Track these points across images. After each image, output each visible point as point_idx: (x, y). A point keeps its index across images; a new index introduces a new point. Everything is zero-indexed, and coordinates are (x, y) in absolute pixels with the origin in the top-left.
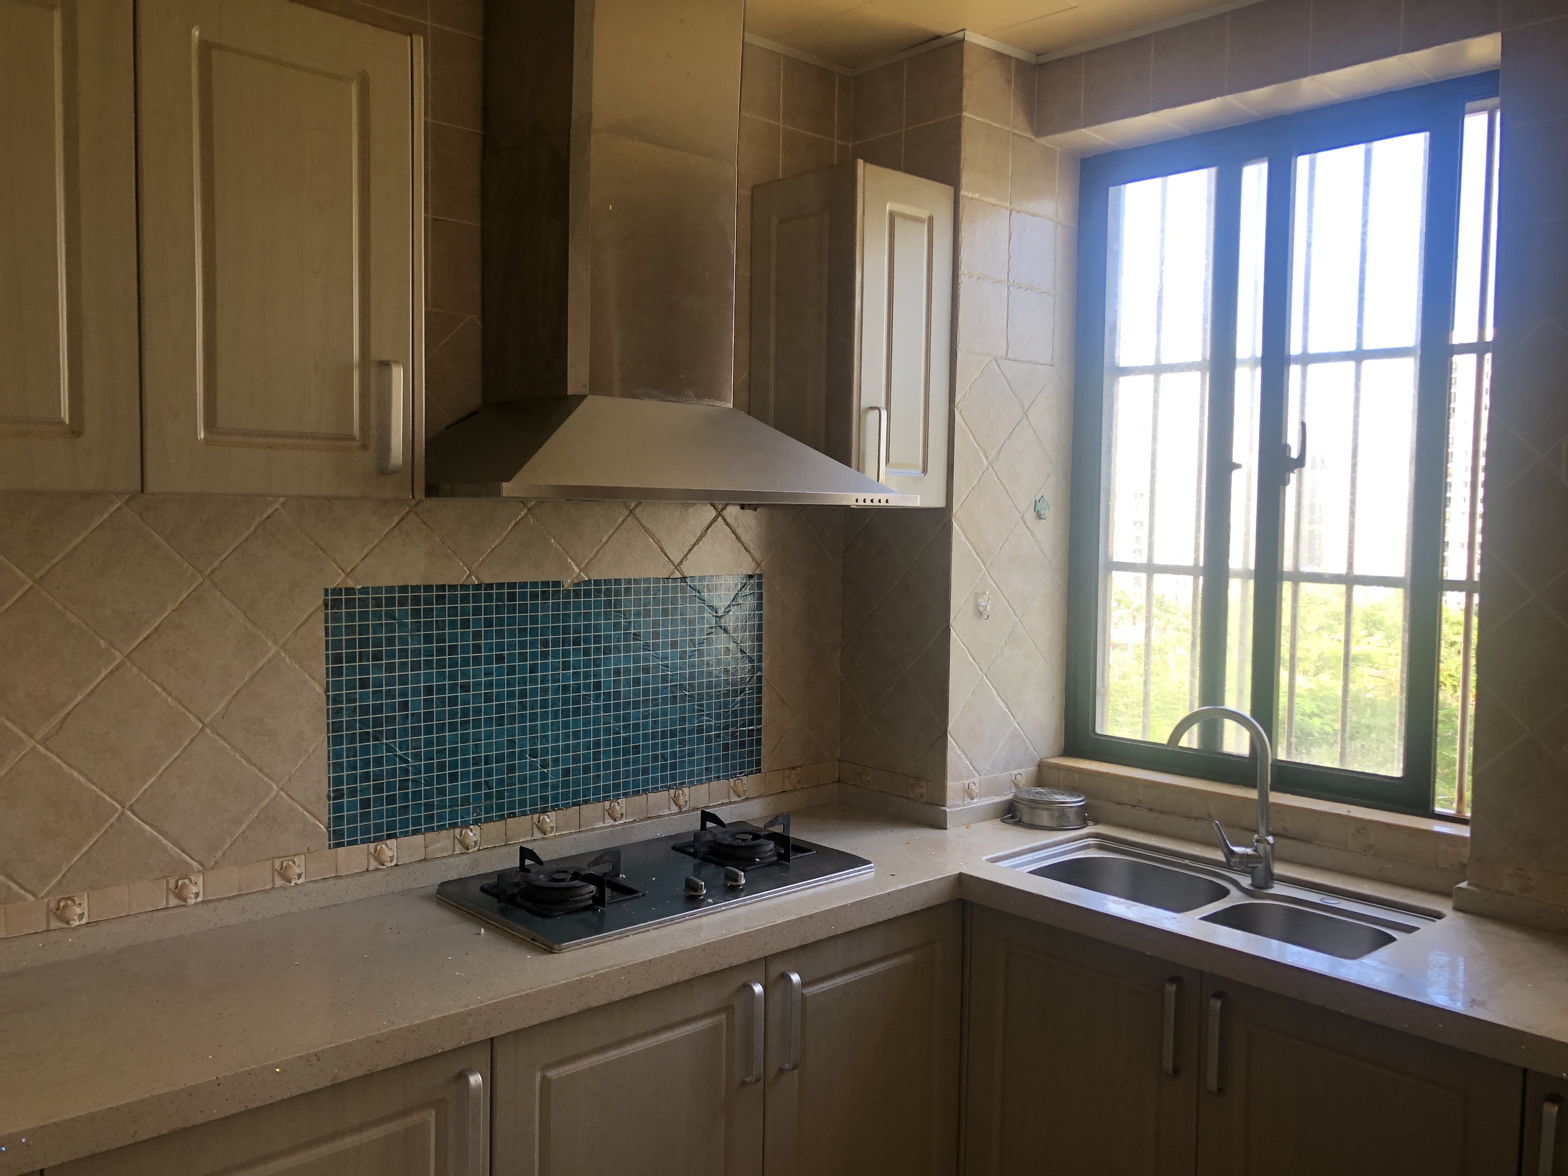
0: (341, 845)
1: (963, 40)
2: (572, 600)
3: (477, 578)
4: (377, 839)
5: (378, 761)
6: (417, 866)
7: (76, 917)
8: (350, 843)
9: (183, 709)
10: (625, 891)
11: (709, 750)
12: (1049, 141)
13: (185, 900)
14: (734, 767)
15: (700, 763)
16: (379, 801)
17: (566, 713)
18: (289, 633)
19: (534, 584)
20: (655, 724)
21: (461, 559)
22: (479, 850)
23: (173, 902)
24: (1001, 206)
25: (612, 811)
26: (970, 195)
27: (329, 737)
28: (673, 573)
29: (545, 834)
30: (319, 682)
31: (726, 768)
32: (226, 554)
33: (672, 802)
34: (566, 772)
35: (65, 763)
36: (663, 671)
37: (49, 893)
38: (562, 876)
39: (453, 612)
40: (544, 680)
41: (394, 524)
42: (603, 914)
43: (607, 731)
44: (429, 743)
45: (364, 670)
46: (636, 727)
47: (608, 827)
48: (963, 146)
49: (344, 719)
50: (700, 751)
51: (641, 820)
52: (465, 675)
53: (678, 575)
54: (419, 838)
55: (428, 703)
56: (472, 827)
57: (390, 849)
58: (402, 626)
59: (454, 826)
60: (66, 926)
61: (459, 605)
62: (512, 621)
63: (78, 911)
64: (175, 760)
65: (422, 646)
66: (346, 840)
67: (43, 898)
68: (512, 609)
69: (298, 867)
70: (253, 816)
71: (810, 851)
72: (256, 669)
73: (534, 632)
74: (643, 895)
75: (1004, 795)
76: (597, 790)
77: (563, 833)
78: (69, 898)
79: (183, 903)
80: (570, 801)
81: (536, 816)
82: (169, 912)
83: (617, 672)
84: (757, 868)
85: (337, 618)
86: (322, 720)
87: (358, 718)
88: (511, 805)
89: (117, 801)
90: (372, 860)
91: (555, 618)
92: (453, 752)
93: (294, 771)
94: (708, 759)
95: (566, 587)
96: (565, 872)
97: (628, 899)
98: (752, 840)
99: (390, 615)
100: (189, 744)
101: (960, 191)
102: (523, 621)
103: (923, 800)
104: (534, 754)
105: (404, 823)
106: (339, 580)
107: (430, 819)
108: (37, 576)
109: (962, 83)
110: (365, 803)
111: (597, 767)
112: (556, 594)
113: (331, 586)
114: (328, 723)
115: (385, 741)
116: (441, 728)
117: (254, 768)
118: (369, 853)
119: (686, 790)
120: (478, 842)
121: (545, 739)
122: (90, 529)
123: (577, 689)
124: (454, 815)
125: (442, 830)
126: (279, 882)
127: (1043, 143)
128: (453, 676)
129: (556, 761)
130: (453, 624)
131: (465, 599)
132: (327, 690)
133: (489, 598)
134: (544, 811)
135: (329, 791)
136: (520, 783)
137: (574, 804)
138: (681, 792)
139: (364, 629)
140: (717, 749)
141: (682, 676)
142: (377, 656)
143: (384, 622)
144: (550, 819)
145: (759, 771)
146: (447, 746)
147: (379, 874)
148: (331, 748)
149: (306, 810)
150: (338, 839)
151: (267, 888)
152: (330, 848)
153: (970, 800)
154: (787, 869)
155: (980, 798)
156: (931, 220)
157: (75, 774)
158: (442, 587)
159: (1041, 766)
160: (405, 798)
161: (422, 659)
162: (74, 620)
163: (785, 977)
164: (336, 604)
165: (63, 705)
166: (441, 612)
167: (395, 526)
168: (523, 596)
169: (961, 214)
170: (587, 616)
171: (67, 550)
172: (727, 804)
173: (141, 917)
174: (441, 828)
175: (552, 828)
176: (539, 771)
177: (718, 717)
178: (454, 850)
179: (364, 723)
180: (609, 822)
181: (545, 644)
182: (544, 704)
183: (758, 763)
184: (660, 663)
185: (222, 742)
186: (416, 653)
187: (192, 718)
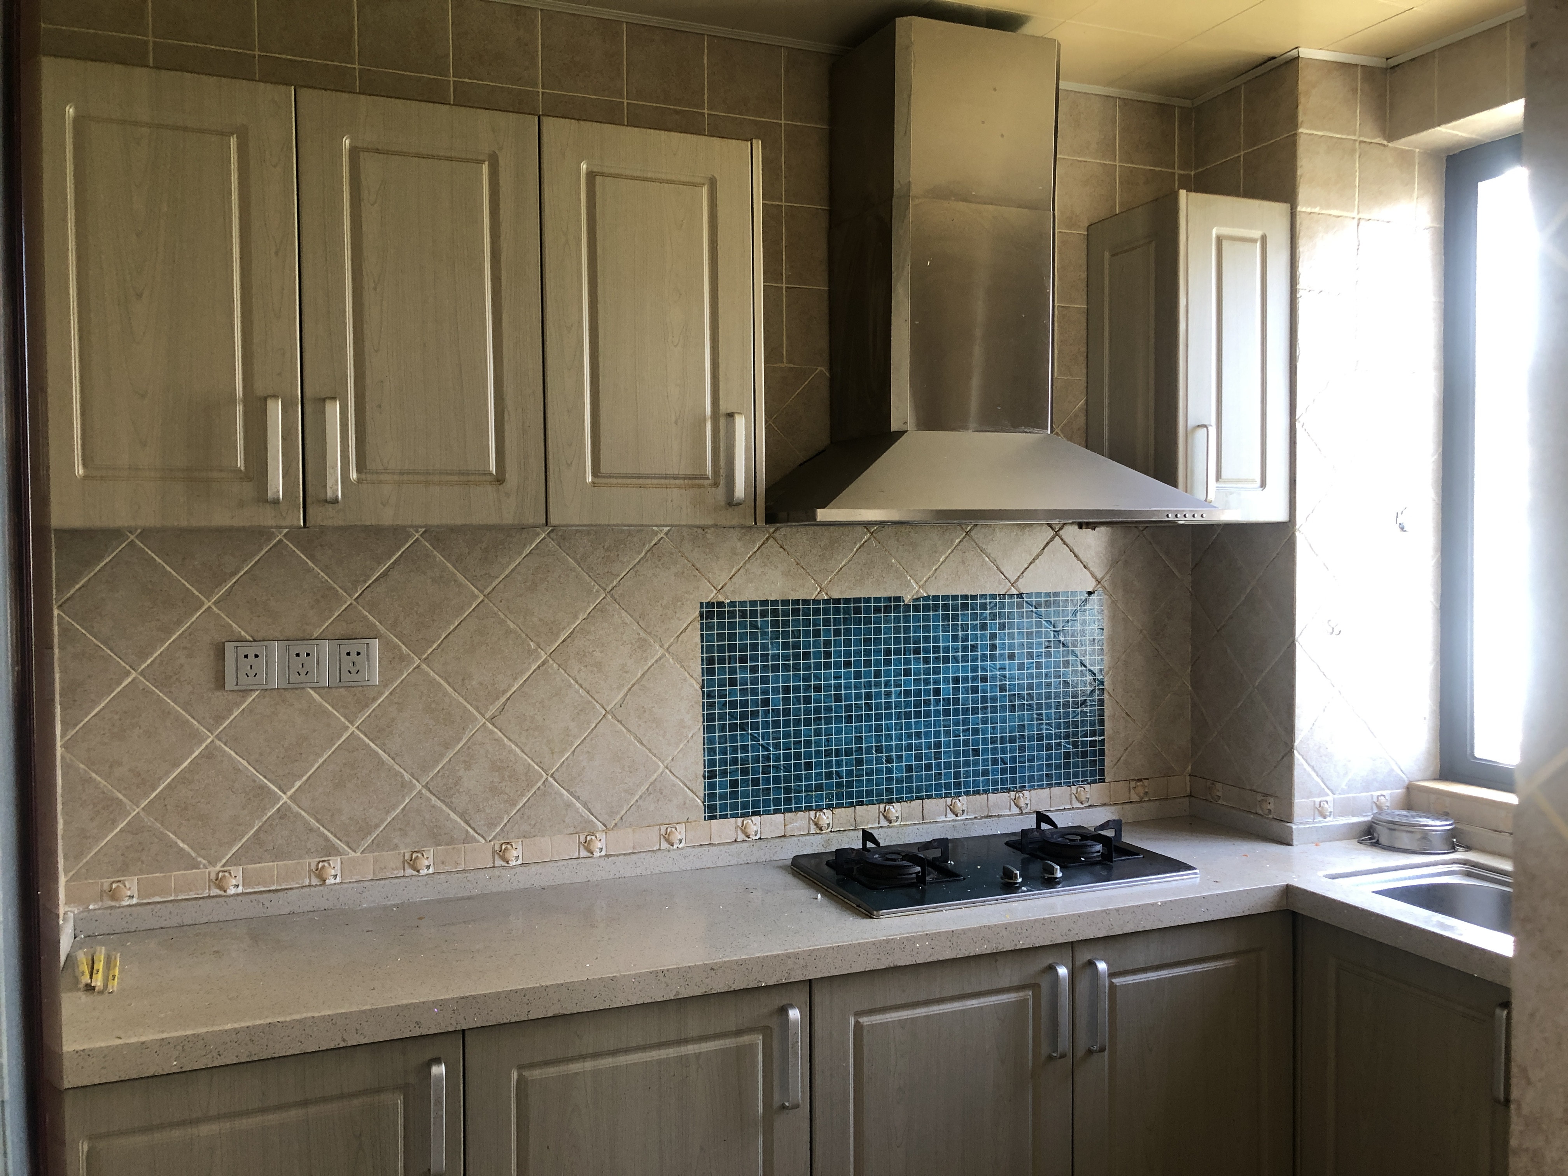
0: (714, 818)
1: (1298, 58)
2: (912, 614)
3: (826, 594)
4: (744, 815)
5: (745, 749)
6: (777, 840)
7: (514, 859)
8: (721, 817)
9: (590, 699)
10: (950, 875)
11: (1049, 757)
12: (1403, 143)
13: (592, 853)
14: (1076, 775)
15: (1040, 768)
16: (745, 782)
17: (908, 715)
18: (673, 639)
19: (877, 600)
20: (994, 729)
21: (813, 578)
22: (831, 832)
23: (584, 853)
24: (1346, 217)
25: (954, 807)
26: (1309, 210)
27: (704, 726)
28: (1009, 589)
29: (890, 822)
30: (695, 679)
31: (1067, 776)
32: (623, 575)
33: (1012, 803)
34: (909, 769)
35: (507, 737)
36: (1001, 680)
37: (494, 837)
38: (894, 857)
39: (807, 623)
40: (887, 684)
41: (756, 548)
42: (923, 891)
43: (947, 733)
44: (787, 735)
45: (733, 671)
46: (976, 731)
47: (950, 821)
48: (1299, 163)
49: (717, 711)
50: (1040, 758)
51: (982, 818)
52: (817, 677)
53: (1014, 591)
54: (780, 817)
55: (786, 701)
56: (825, 811)
57: (755, 824)
58: (763, 634)
59: (809, 809)
60: (506, 865)
61: (811, 617)
62: (857, 632)
63: (515, 853)
64: (585, 738)
65: (780, 651)
66: (718, 814)
67: (490, 841)
68: (858, 621)
69: (679, 833)
70: (644, 789)
71: (1138, 854)
72: (646, 668)
73: (877, 641)
74: (964, 879)
75: (1364, 816)
76: (938, 787)
77: (907, 823)
78: (508, 843)
79: (591, 855)
80: (914, 795)
81: (882, 806)
82: (579, 861)
83: (956, 680)
84: (1080, 865)
85: (710, 627)
86: (698, 712)
87: (728, 711)
88: (860, 794)
89: (543, 769)
90: (739, 832)
91: (897, 630)
92: (808, 744)
93: (676, 753)
94: (1049, 766)
95: (906, 602)
96: (898, 854)
97: (949, 881)
98: (1080, 840)
99: (754, 625)
100: (595, 727)
101: (1296, 208)
102: (868, 631)
103: (1271, 816)
104: (879, 750)
105: (767, 803)
106: (711, 596)
107: (788, 801)
108: (486, 592)
109: (1297, 100)
110: (734, 784)
111: (938, 766)
112: (897, 608)
113: (705, 601)
114: (704, 714)
115: (750, 732)
116: (797, 723)
117: (645, 749)
118: (737, 827)
119: (1026, 793)
120: (831, 825)
121: (889, 737)
122: (523, 555)
123: (918, 693)
124: (809, 799)
125: (799, 811)
126: (664, 845)
127: (1398, 146)
128: (807, 678)
129: (900, 758)
130: (807, 634)
131: (817, 612)
132: (703, 687)
133: (837, 611)
134: (890, 802)
135: (705, 771)
136: (867, 775)
137: (918, 798)
138: (1021, 795)
139: (732, 637)
140: (1058, 757)
141: (1021, 687)
142: (743, 660)
143: (748, 631)
144: (895, 810)
145: (1103, 781)
146: (803, 739)
147: (745, 844)
148: (706, 735)
149: (686, 786)
150: (712, 812)
151: (655, 849)
152: (705, 820)
153: (1321, 819)
154: (1110, 869)
155: (1334, 817)
156: (1264, 239)
157: (513, 746)
158: (796, 602)
159: (1410, 789)
160: (767, 781)
161: (781, 663)
162: (512, 626)
163: (1091, 964)
164: (710, 615)
165: (504, 692)
166: (796, 623)
167: (758, 550)
168: (867, 610)
169: (1298, 230)
170: (926, 629)
171: (507, 572)
172: (1069, 809)
173: (560, 863)
174: (798, 809)
175: (897, 817)
176: (884, 765)
177: (1058, 726)
178: (809, 830)
179: (733, 716)
180: (951, 817)
181: (888, 652)
182: (888, 706)
183: (1102, 772)
184: (998, 673)
185: (620, 726)
186: (776, 657)
187: (598, 706)
